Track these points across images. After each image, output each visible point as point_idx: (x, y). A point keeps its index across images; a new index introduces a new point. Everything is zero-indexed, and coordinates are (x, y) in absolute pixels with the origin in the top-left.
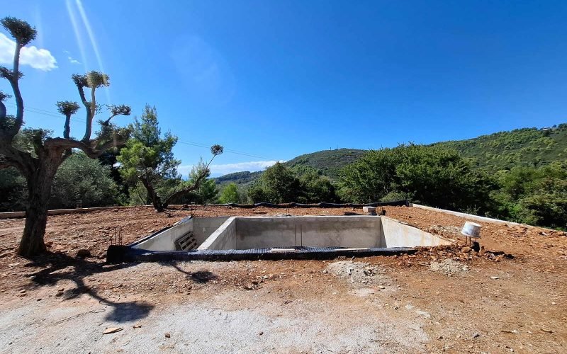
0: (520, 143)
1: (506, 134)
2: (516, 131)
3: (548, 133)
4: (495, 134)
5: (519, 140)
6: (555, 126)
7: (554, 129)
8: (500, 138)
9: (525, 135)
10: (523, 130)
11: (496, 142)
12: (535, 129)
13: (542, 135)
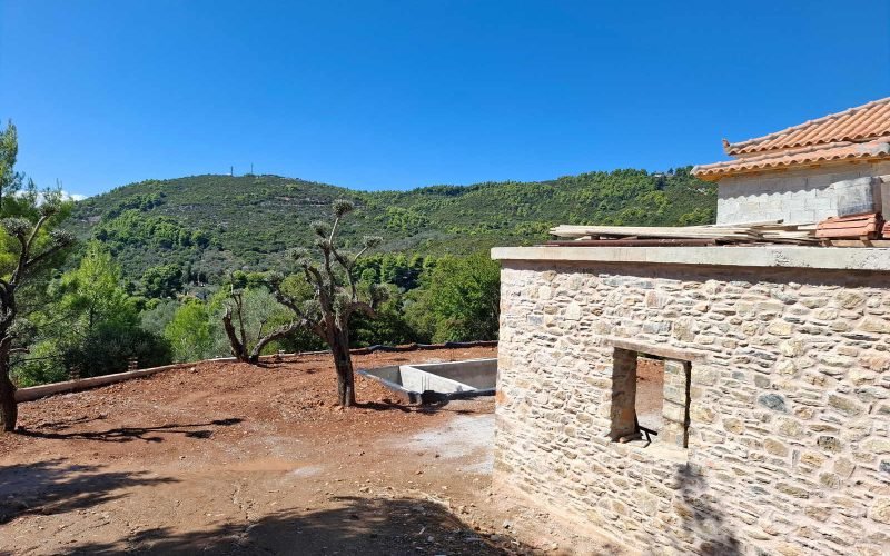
0: (621, 198)
1: (602, 176)
2: (617, 173)
3: (660, 184)
4: (586, 177)
5: (621, 193)
6: (671, 171)
7: (670, 176)
8: (594, 185)
9: (629, 183)
10: (627, 173)
11: (586, 193)
12: (644, 173)
13: (652, 187)
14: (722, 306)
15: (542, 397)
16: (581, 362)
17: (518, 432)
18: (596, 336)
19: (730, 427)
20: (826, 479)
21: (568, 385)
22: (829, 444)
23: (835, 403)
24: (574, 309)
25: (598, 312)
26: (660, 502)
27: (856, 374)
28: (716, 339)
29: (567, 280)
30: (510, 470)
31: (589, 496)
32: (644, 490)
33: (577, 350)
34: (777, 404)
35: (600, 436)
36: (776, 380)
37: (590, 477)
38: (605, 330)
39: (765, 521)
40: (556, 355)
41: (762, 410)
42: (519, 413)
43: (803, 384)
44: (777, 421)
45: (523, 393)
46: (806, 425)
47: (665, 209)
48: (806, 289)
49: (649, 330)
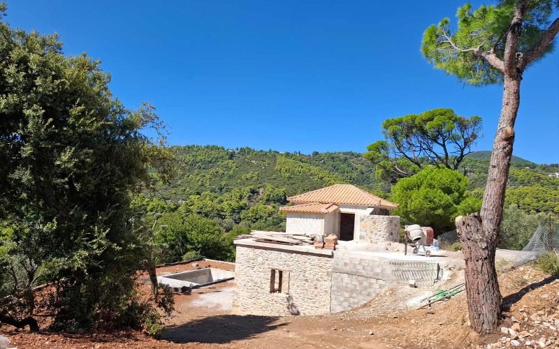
0: (210, 162)
1: (199, 148)
2: (207, 147)
3: (232, 156)
4: (189, 147)
5: (210, 159)
6: (237, 149)
7: (237, 152)
8: (194, 153)
9: (214, 154)
10: (214, 148)
11: (189, 158)
12: (223, 148)
13: (227, 157)
14: (296, 259)
15: (250, 284)
16: (262, 274)
17: (241, 294)
18: (266, 266)
19: (298, 287)
20: (316, 295)
21: (257, 280)
22: (316, 288)
23: (317, 280)
24: (260, 259)
25: (267, 260)
26: (282, 306)
27: (320, 274)
28: (295, 267)
29: (258, 251)
30: (238, 306)
31: (264, 309)
32: (278, 304)
33: (261, 270)
34: (307, 280)
35: (267, 292)
36: (306, 275)
37: (264, 304)
38: (269, 265)
39: (305, 306)
40: (255, 272)
41: (304, 282)
42: (241, 289)
43: (311, 276)
44: (307, 284)
45: (243, 283)
46: (312, 285)
47: (234, 171)
48: (312, 257)
49: (280, 265)
